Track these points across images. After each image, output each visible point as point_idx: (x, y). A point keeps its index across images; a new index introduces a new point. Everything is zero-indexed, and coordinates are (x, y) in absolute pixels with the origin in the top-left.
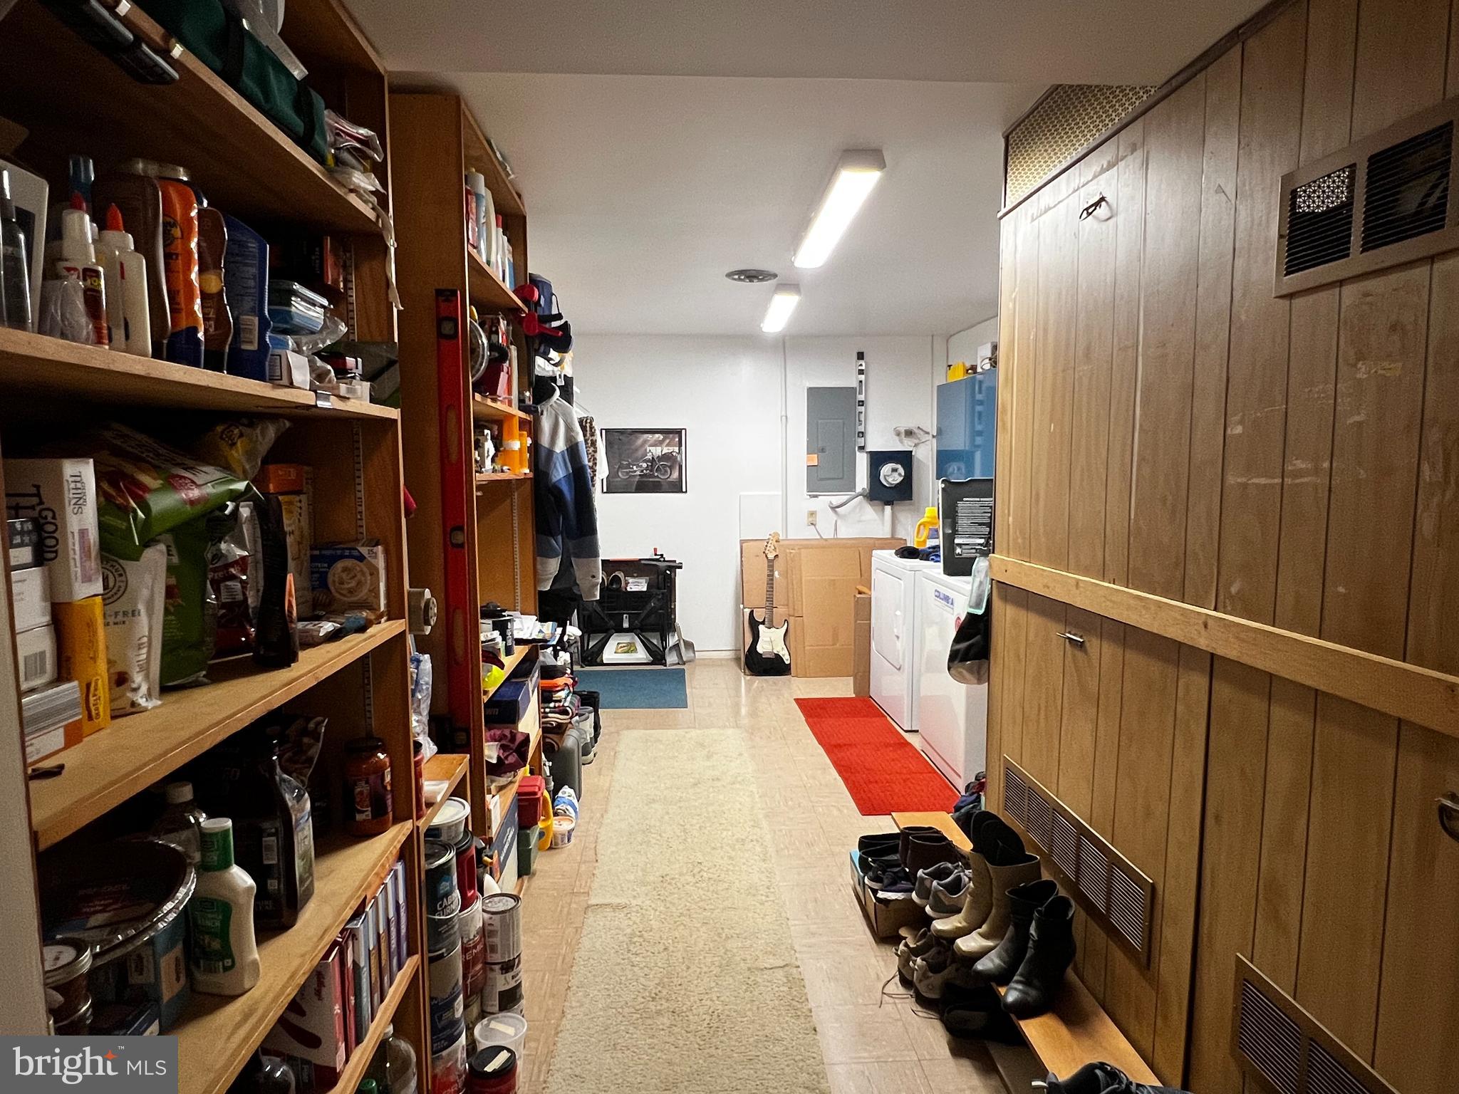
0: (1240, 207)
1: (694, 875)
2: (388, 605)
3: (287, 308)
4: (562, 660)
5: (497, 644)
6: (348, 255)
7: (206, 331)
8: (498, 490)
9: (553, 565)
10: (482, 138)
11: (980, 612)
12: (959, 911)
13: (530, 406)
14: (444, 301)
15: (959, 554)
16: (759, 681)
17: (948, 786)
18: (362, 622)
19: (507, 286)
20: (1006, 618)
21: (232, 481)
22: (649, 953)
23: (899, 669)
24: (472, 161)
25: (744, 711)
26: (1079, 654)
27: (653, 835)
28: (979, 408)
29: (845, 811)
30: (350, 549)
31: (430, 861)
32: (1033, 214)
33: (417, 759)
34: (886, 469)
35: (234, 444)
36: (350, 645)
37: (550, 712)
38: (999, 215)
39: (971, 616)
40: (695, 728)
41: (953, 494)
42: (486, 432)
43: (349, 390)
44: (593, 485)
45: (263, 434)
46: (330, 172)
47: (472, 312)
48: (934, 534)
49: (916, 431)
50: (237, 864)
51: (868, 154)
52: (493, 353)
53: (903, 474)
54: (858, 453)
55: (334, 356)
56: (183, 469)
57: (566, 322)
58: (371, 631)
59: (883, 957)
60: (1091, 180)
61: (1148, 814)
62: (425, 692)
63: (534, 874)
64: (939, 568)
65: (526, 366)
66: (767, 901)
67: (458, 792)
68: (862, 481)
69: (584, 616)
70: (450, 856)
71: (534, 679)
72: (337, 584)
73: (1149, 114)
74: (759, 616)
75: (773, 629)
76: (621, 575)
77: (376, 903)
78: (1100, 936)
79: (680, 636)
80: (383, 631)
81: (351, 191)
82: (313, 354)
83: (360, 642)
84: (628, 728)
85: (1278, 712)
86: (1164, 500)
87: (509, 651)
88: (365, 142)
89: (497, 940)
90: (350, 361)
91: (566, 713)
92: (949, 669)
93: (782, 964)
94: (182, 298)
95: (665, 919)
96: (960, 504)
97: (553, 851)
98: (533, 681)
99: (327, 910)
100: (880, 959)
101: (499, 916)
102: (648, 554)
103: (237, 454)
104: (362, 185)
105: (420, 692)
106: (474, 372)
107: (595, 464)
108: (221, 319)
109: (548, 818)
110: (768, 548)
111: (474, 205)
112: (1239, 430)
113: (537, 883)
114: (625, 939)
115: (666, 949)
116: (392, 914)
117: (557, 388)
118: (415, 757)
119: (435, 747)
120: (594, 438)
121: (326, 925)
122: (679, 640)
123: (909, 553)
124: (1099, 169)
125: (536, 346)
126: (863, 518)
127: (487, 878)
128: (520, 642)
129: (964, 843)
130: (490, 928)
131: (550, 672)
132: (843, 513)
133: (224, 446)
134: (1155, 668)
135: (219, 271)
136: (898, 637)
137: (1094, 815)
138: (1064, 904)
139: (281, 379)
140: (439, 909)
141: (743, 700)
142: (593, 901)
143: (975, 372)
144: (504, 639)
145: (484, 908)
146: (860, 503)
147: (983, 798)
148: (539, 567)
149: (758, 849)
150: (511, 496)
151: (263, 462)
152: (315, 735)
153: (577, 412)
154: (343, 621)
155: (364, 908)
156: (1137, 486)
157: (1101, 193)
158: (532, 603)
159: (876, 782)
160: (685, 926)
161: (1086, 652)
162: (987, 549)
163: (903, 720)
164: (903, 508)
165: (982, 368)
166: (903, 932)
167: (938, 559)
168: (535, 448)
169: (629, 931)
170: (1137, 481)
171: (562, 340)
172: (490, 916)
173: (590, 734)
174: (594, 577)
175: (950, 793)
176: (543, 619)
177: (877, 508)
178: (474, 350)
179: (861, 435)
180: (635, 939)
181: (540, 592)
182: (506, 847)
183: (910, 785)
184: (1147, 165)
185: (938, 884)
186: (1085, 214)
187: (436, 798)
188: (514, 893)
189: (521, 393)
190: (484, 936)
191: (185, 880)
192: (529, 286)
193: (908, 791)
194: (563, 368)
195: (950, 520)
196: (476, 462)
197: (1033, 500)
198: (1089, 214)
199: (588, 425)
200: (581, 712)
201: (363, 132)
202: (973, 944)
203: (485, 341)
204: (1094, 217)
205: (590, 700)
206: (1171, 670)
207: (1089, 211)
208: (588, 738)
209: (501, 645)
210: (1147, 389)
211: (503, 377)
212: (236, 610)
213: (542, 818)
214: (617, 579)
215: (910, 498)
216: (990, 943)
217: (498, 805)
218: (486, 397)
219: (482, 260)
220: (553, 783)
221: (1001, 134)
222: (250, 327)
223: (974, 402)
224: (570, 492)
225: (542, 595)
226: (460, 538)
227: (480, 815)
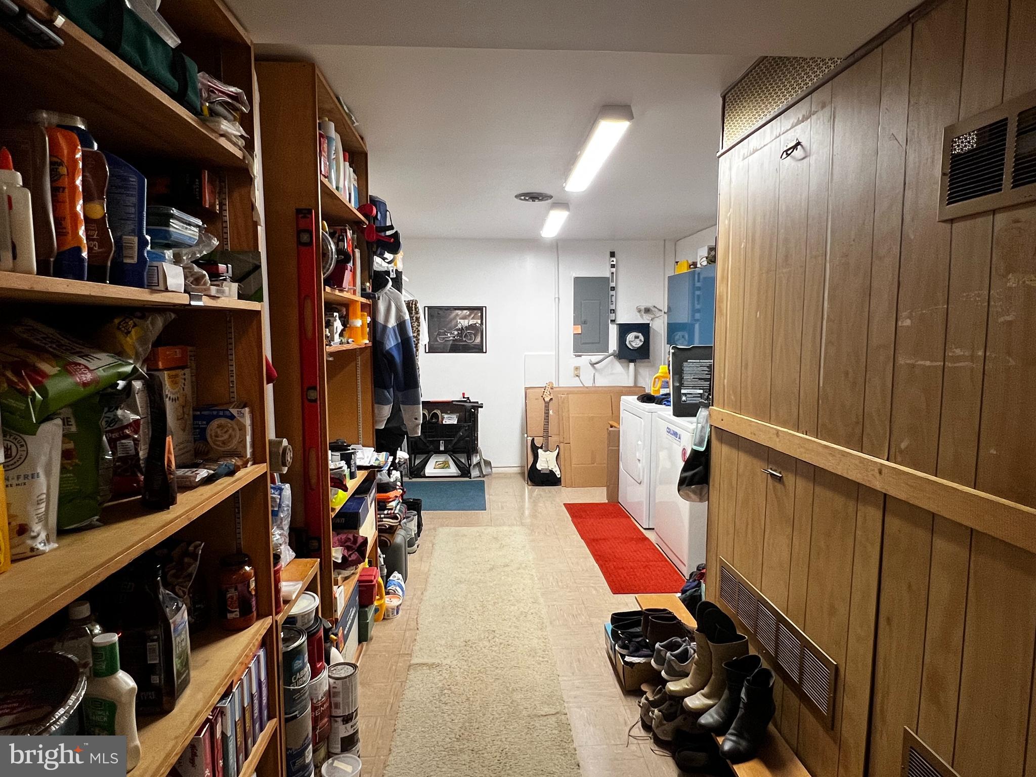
0: (910, 152)
1: (489, 641)
2: (253, 453)
3: (167, 228)
4: (394, 477)
5: (344, 471)
6: (223, 184)
7: (90, 250)
8: (345, 358)
9: (387, 410)
10: (332, 95)
11: (702, 449)
12: (687, 675)
13: (370, 293)
14: (302, 217)
15: (684, 401)
16: (538, 490)
17: (676, 571)
18: (231, 468)
19: (353, 206)
20: (721, 455)
21: (121, 365)
22: (455, 703)
23: (640, 483)
24: (323, 112)
25: (527, 513)
26: (779, 486)
27: (459, 609)
28: (697, 293)
29: (601, 591)
30: (224, 410)
31: (287, 644)
32: (744, 154)
33: (276, 568)
34: (631, 337)
35: (129, 332)
36: (220, 487)
37: (385, 518)
38: (718, 154)
39: (695, 453)
40: (491, 526)
41: (680, 357)
42: (335, 314)
43: (218, 291)
44: (417, 350)
45: (153, 324)
46: (203, 121)
47: (324, 226)
48: (665, 385)
49: (653, 309)
50: (122, 669)
51: (620, 109)
52: (340, 256)
53: (643, 340)
54: (610, 325)
55: (209, 263)
56: (79, 356)
57: (397, 231)
58: (238, 475)
59: (629, 706)
60: (790, 129)
61: (832, 611)
62: (286, 513)
63: (371, 639)
64: (670, 411)
65: (367, 263)
66: (543, 661)
67: (311, 588)
68: (613, 345)
69: (412, 442)
70: (303, 640)
71: (372, 495)
72: (213, 437)
73: (836, 79)
74: (538, 443)
75: (548, 452)
76: (438, 412)
77: (242, 685)
78: (794, 700)
79: (481, 456)
80: (249, 473)
81: (222, 135)
82: (191, 262)
83: (229, 484)
84: (442, 526)
85: (940, 544)
86: (847, 374)
87: (352, 476)
88: (235, 97)
89: (340, 699)
90: (222, 267)
91: (396, 518)
92: (679, 491)
93: (553, 711)
94: (68, 223)
95: (468, 675)
96: (685, 364)
97: (385, 622)
98: (371, 498)
99: (200, 696)
100: (626, 707)
101: (341, 681)
102: (459, 397)
103: (131, 340)
104: (229, 130)
105: (282, 512)
106: (325, 271)
107: (419, 334)
108: (103, 239)
109: (381, 598)
110: (545, 393)
111: (325, 146)
112: (908, 322)
113: (372, 647)
114: (438, 691)
115: (468, 699)
116: (254, 690)
117: (390, 280)
118: (274, 567)
119: (294, 553)
120: (418, 316)
121: (198, 710)
122: (480, 459)
123: (647, 398)
124: (796, 121)
125: (374, 249)
126: (614, 371)
127: (334, 650)
128: (360, 468)
129: (690, 621)
130: (334, 690)
131: (384, 488)
132: (599, 368)
133: (120, 336)
134: (839, 501)
135: (102, 201)
136: (639, 460)
137: (790, 607)
138: (766, 674)
139: (158, 286)
140: (293, 681)
141: (527, 505)
142: (415, 661)
143: (696, 267)
144: (349, 466)
145: (330, 674)
146: (612, 361)
147: (703, 586)
148: (376, 411)
149: (537, 620)
150: (356, 359)
151: (153, 346)
152: (194, 556)
153: (405, 296)
154: (216, 468)
155: (232, 689)
156: (825, 361)
157: (797, 139)
158: (371, 438)
159: (623, 568)
160: (482, 681)
161: (784, 484)
162: (708, 402)
163: (643, 521)
164: (642, 364)
165: (700, 264)
166: (644, 688)
167: (669, 404)
168: (374, 325)
169: (440, 685)
170: (825, 358)
171: (393, 245)
172: (333, 681)
173: (415, 531)
174: (416, 419)
175: (678, 577)
176: (379, 450)
177: (623, 364)
178: (325, 254)
179: (612, 312)
180: (446, 691)
181: (377, 430)
182: (349, 623)
183: (648, 570)
184: (834, 118)
185: (671, 654)
186: (785, 155)
187: (292, 597)
188: (353, 662)
189: (363, 283)
190: (330, 697)
191: (76, 689)
192: (370, 204)
193: (647, 575)
194: (395, 265)
195: (678, 376)
196: (327, 337)
197: (743, 368)
198: (788, 155)
199: (414, 306)
200: (407, 515)
201: (233, 89)
202: (697, 702)
203: (333, 247)
204: (792, 157)
205: (414, 506)
206: (851, 504)
207: (788, 152)
208: (413, 534)
209: (347, 472)
210: (833, 289)
211: (348, 275)
212: (129, 462)
213: (377, 597)
214: (435, 416)
215: (648, 358)
216: (710, 702)
217: (342, 593)
218: (335, 288)
219: (333, 187)
220: (386, 570)
221: (720, 94)
222: (132, 245)
223: (694, 288)
224: (399, 354)
225: (378, 431)
226: (313, 395)
227: (328, 603)
